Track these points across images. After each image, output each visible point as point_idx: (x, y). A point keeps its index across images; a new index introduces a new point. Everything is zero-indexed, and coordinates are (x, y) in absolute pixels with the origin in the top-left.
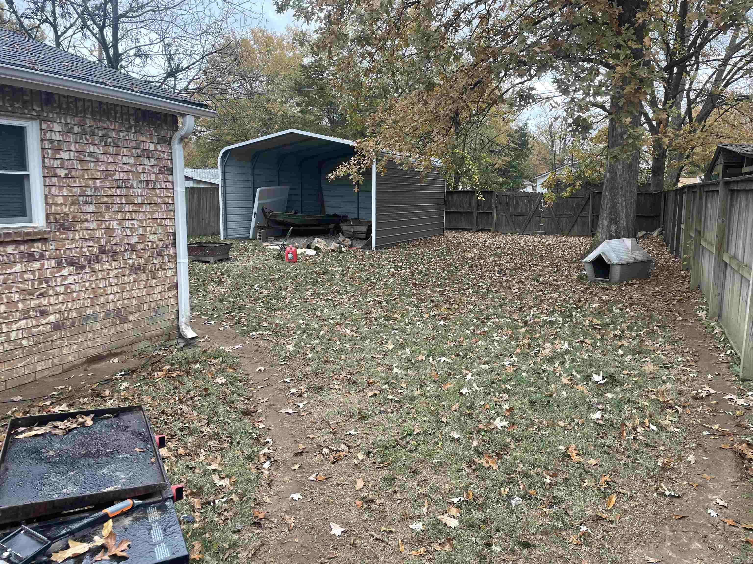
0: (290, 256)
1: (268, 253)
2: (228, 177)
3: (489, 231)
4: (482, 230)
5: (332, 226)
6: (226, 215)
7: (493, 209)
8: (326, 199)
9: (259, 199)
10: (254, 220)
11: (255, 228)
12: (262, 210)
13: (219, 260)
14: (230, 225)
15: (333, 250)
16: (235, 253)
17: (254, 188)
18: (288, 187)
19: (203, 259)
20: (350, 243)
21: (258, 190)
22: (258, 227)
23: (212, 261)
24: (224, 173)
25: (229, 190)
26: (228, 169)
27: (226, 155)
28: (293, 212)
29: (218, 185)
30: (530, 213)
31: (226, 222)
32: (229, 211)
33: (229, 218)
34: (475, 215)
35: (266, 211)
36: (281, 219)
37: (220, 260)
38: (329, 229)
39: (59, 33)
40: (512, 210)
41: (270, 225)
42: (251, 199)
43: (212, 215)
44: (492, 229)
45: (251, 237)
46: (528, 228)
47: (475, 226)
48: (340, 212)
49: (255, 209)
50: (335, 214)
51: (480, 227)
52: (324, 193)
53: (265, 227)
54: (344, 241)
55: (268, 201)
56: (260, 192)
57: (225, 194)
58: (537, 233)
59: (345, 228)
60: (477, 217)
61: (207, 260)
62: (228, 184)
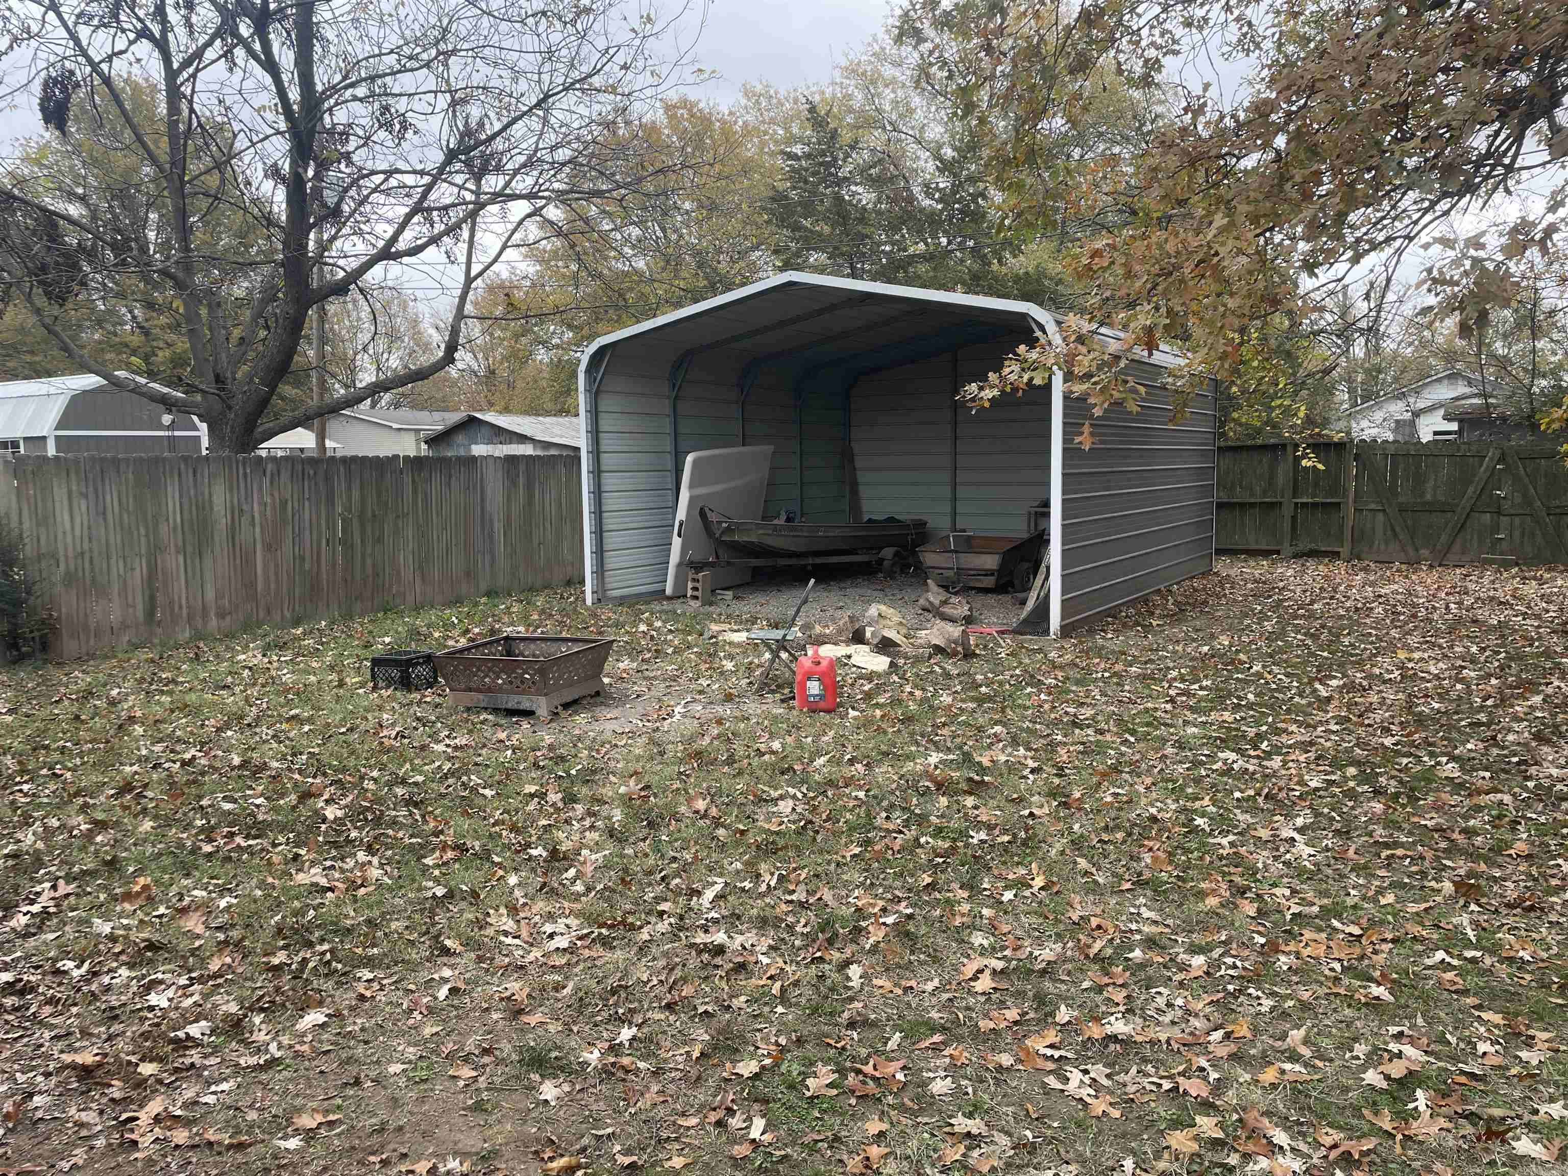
0: (814, 687)
1: (729, 665)
2: (605, 423)
3: (1335, 555)
4: (1313, 554)
5: (888, 553)
6: (599, 533)
7: (1345, 496)
8: (861, 477)
9: (691, 486)
10: (677, 542)
11: (679, 565)
12: (701, 513)
13: (566, 706)
14: (612, 560)
15: (938, 649)
16: (625, 664)
17: (677, 453)
18: (768, 449)
19: (512, 702)
20: (964, 610)
21: (690, 458)
22: (690, 565)
23: (542, 707)
24: (595, 414)
25: (607, 460)
26: (605, 403)
27: (601, 361)
28: (783, 517)
29: (577, 449)
30: (1465, 503)
31: (600, 552)
32: (610, 522)
33: (611, 541)
34: (1287, 511)
35: (713, 517)
36: (754, 539)
37: (571, 705)
38: (881, 561)
39: (175, 65)
40: (1405, 496)
41: (725, 556)
42: (670, 483)
43: (567, 530)
44: (1345, 550)
45: (669, 591)
46: (1457, 547)
47: (1286, 544)
48: (905, 511)
49: (681, 514)
50: (891, 520)
51: (1304, 545)
52: (859, 463)
53: (712, 565)
54: (945, 603)
55: (718, 488)
56: (695, 462)
57: (597, 472)
58: (1491, 562)
59: (930, 558)
60: (1294, 518)
61: (526, 705)
62: (607, 442)
